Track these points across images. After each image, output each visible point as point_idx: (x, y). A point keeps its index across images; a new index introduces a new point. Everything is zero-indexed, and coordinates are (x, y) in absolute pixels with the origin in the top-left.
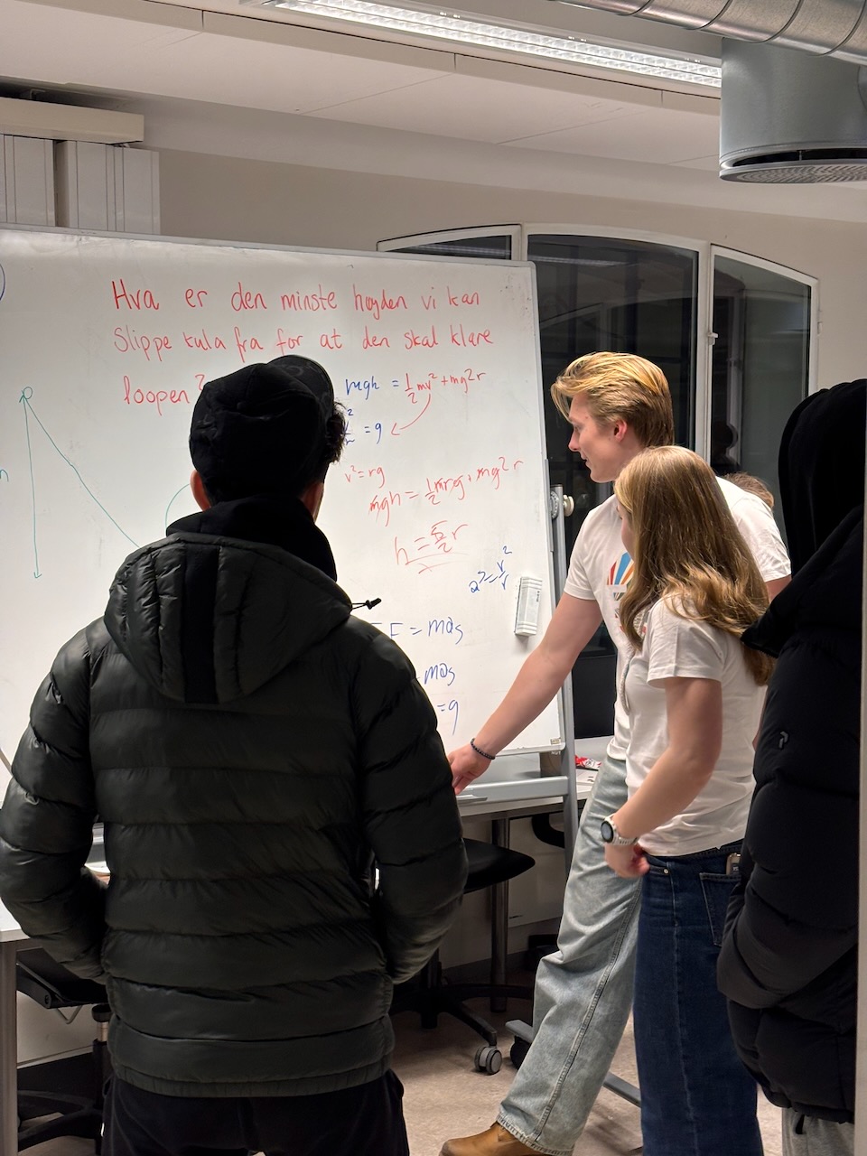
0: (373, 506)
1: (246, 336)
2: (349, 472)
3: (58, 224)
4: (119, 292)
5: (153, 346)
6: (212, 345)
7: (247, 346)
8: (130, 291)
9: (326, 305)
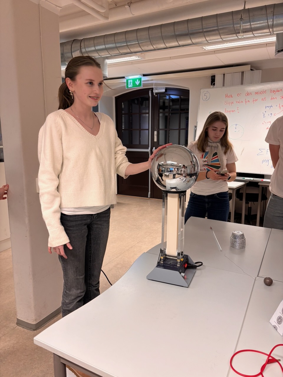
0: (267, 128)
1: (247, 100)
2: (263, 122)
3: (241, 84)
4: (227, 95)
5: (231, 103)
6: (241, 102)
7: (247, 102)
8: (228, 95)
9: (264, 93)
